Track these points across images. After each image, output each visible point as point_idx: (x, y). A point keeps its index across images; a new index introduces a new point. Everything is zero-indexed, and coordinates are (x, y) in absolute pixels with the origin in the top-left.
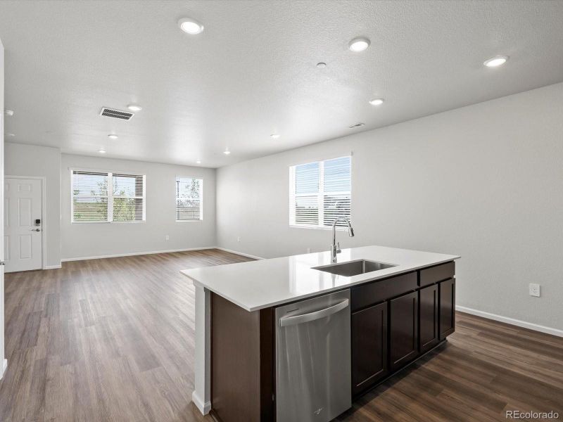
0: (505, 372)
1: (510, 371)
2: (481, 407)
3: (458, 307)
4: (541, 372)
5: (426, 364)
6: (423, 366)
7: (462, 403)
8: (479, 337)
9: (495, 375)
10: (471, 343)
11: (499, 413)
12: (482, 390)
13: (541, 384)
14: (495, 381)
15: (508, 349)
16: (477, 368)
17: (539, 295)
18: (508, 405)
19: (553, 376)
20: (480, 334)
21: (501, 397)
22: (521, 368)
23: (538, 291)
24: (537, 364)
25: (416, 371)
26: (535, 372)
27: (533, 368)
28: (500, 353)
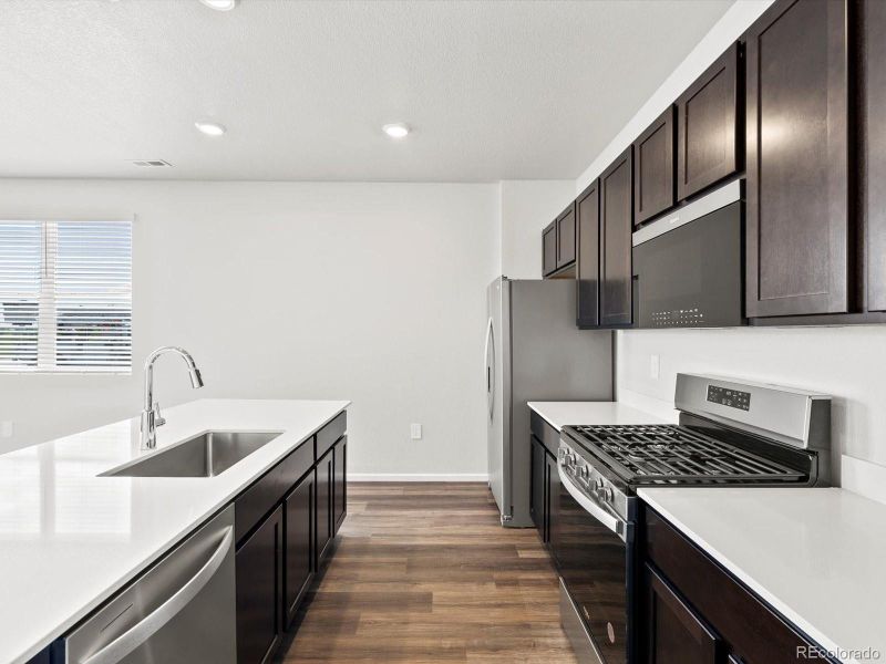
0: (413, 550)
1: (416, 546)
2: (412, 614)
3: (350, 477)
4: (443, 532)
5: (322, 584)
6: (319, 590)
7: (390, 623)
8: (369, 513)
9: (405, 559)
10: (364, 524)
11: (431, 611)
12: (402, 589)
13: (449, 548)
14: (410, 567)
15: (402, 516)
16: (384, 559)
17: (419, 437)
18: (434, 594)
19: (454, 532)
20: (369, 507)
21: (422, 588)
22: (426, 536)
23: (419, 432)
24: (437, 524)
25: (312, 605)
26: (439, 536)
27: (435, 530)
28: (397, 524)
